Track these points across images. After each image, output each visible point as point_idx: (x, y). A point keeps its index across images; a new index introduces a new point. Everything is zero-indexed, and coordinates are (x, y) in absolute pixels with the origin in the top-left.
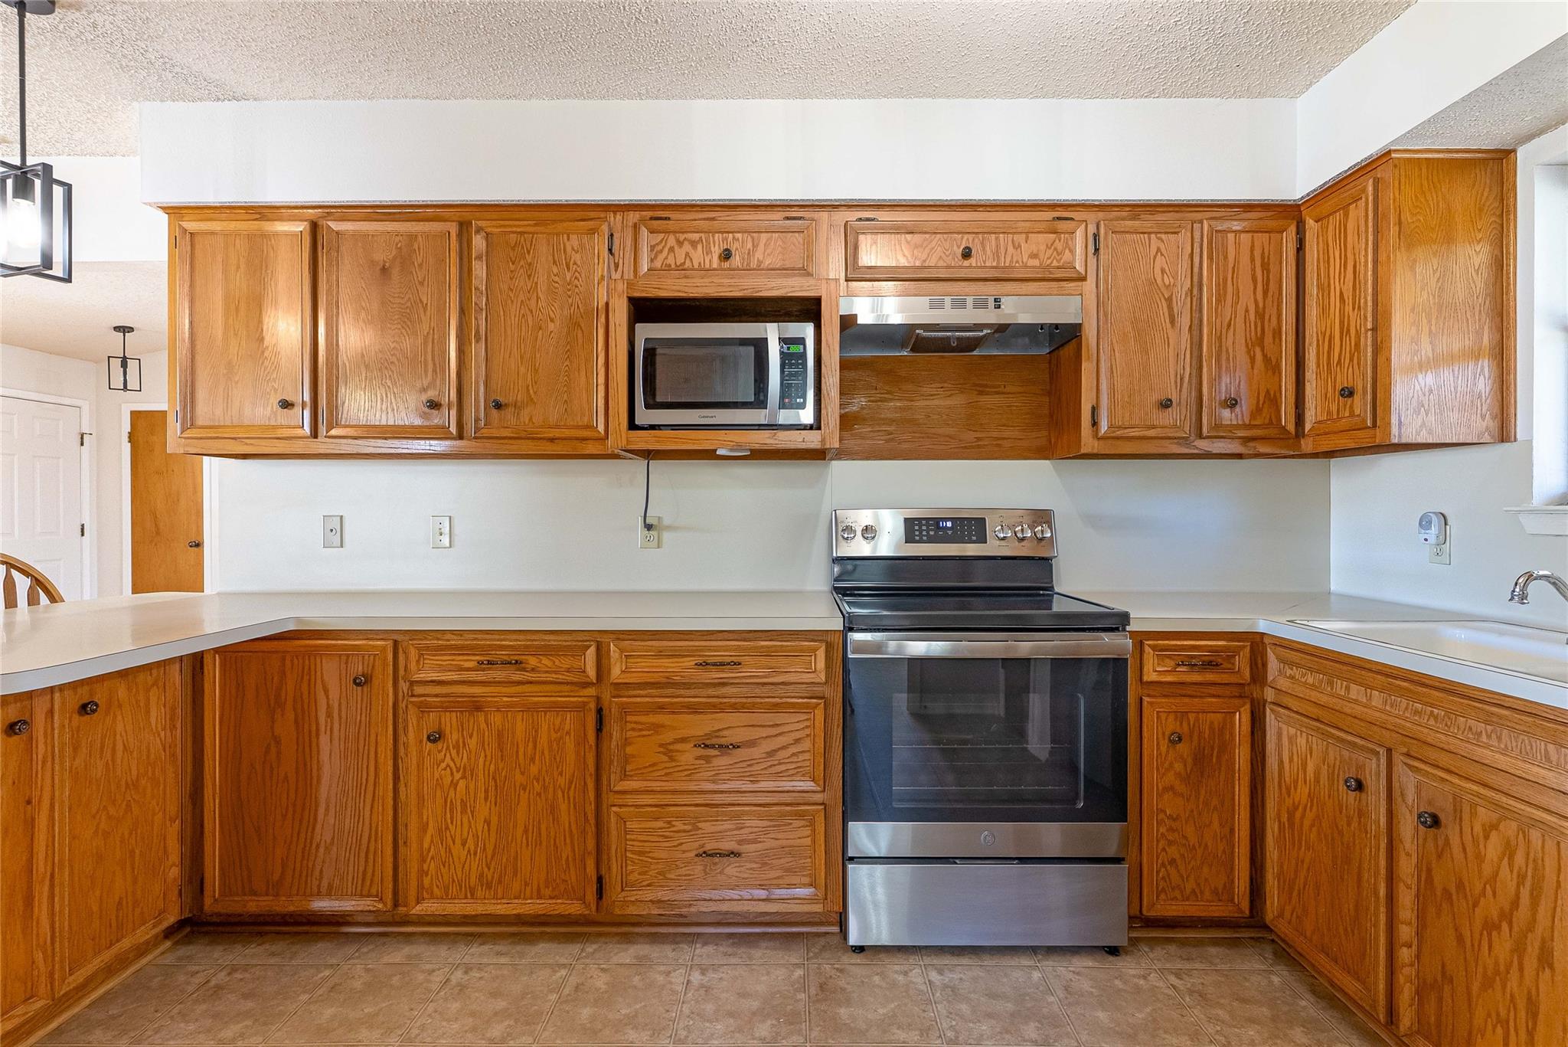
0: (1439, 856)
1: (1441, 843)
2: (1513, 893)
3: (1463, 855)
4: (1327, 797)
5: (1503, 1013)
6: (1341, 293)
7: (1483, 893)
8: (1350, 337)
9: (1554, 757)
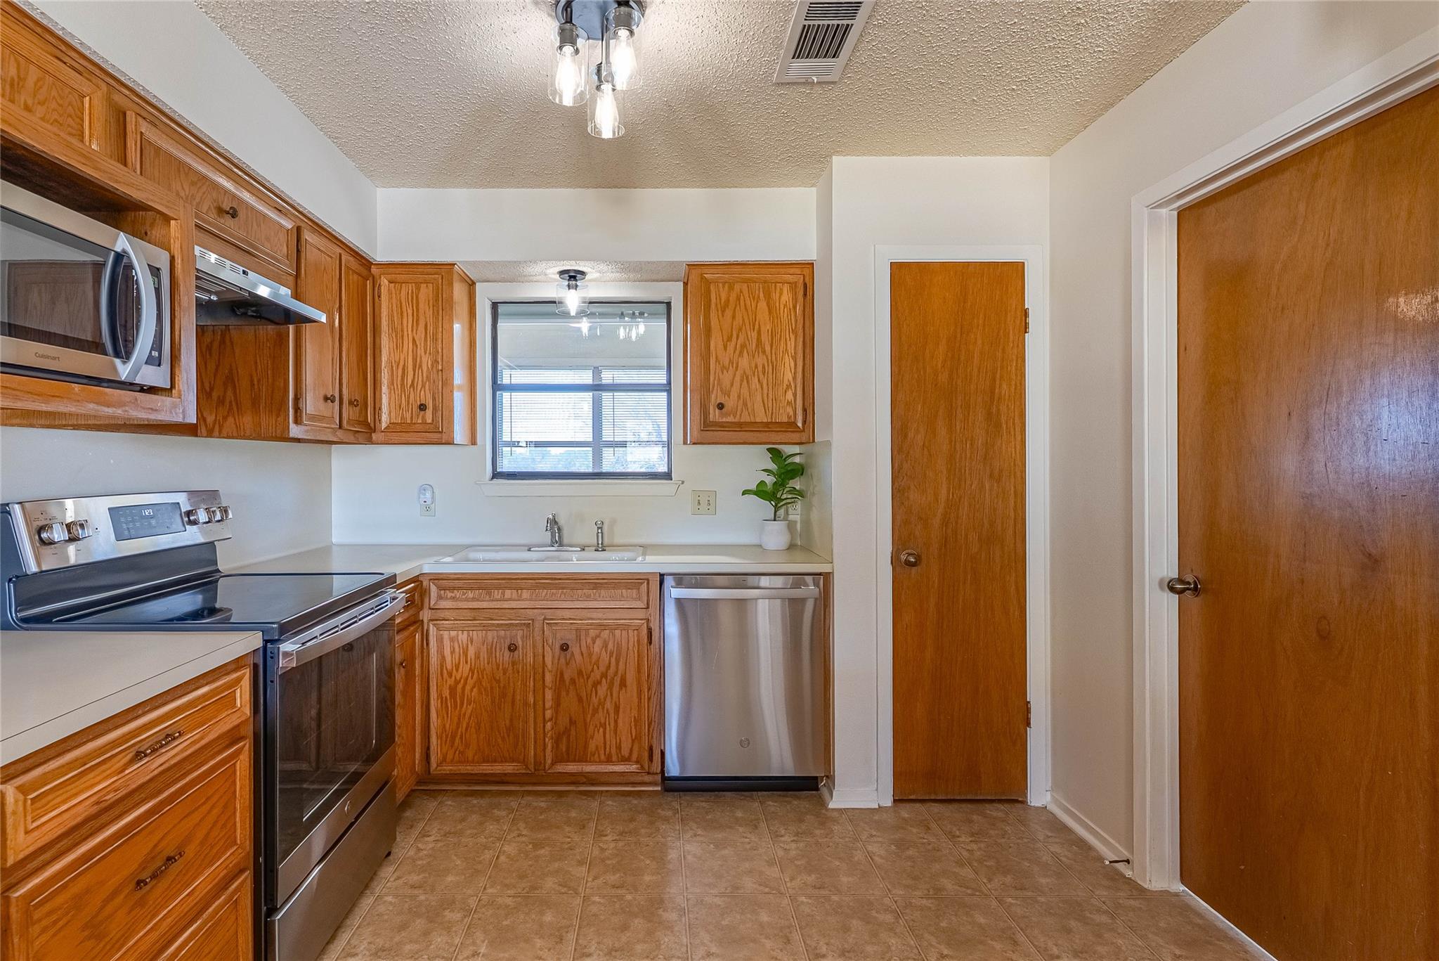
0: (567, 664)
1: (568, 657)
2: (608, 662)
3: (581, 657)
4: (486, 665)
5: (603, 721)
6: (414, 339)
7: (593, 670)
8: (422, 370)
9: (625, 595)
